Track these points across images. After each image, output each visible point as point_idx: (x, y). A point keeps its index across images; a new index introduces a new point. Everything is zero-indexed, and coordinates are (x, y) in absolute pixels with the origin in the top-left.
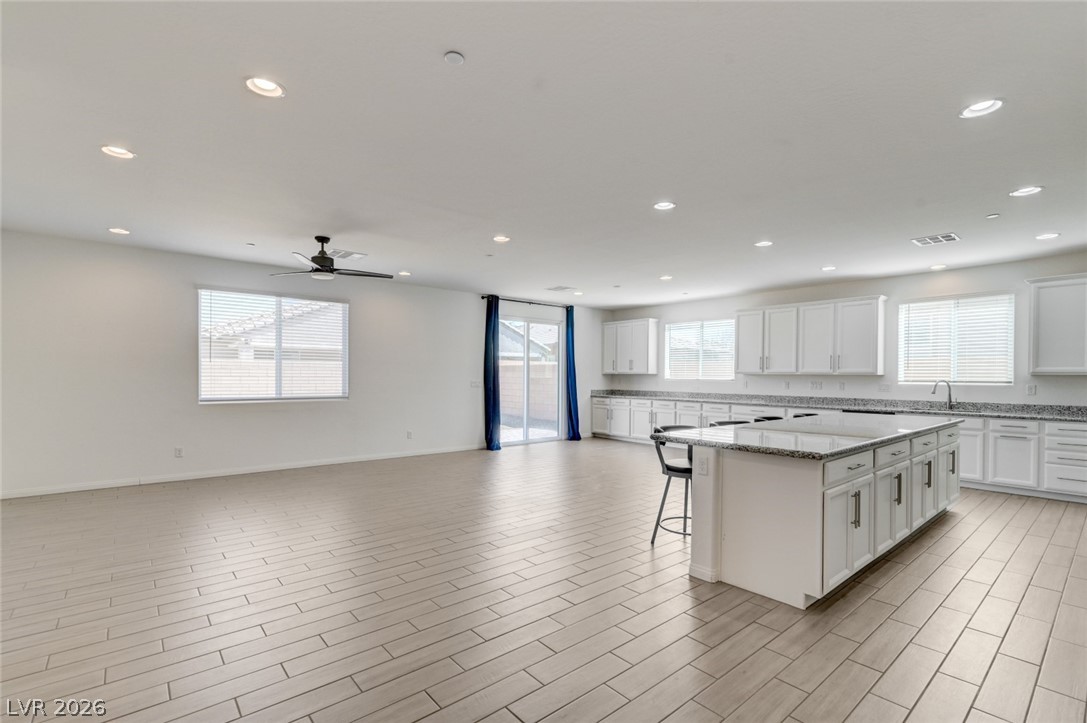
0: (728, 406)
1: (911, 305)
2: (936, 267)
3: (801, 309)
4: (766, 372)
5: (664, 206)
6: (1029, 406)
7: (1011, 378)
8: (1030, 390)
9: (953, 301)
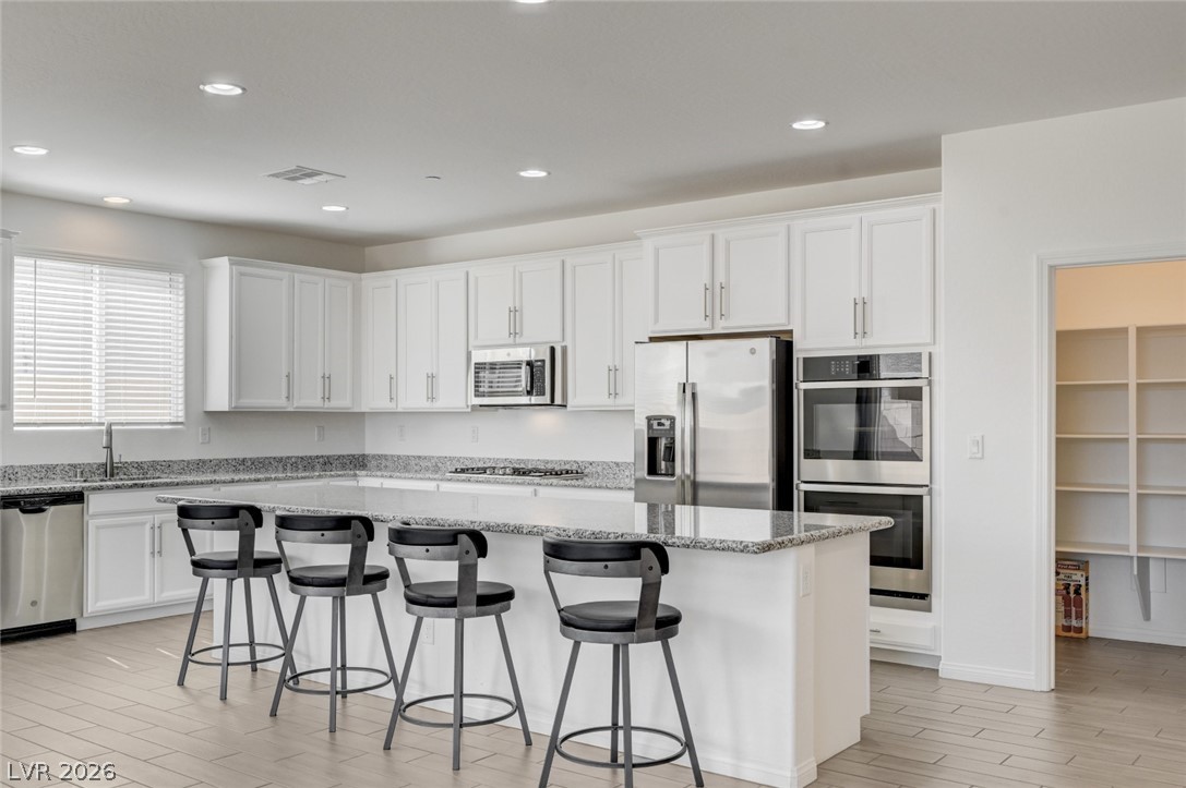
1: (40, 262)
6: (204, 462)
7: (180, 415)
8: (204, 434)
9: (96, 269)
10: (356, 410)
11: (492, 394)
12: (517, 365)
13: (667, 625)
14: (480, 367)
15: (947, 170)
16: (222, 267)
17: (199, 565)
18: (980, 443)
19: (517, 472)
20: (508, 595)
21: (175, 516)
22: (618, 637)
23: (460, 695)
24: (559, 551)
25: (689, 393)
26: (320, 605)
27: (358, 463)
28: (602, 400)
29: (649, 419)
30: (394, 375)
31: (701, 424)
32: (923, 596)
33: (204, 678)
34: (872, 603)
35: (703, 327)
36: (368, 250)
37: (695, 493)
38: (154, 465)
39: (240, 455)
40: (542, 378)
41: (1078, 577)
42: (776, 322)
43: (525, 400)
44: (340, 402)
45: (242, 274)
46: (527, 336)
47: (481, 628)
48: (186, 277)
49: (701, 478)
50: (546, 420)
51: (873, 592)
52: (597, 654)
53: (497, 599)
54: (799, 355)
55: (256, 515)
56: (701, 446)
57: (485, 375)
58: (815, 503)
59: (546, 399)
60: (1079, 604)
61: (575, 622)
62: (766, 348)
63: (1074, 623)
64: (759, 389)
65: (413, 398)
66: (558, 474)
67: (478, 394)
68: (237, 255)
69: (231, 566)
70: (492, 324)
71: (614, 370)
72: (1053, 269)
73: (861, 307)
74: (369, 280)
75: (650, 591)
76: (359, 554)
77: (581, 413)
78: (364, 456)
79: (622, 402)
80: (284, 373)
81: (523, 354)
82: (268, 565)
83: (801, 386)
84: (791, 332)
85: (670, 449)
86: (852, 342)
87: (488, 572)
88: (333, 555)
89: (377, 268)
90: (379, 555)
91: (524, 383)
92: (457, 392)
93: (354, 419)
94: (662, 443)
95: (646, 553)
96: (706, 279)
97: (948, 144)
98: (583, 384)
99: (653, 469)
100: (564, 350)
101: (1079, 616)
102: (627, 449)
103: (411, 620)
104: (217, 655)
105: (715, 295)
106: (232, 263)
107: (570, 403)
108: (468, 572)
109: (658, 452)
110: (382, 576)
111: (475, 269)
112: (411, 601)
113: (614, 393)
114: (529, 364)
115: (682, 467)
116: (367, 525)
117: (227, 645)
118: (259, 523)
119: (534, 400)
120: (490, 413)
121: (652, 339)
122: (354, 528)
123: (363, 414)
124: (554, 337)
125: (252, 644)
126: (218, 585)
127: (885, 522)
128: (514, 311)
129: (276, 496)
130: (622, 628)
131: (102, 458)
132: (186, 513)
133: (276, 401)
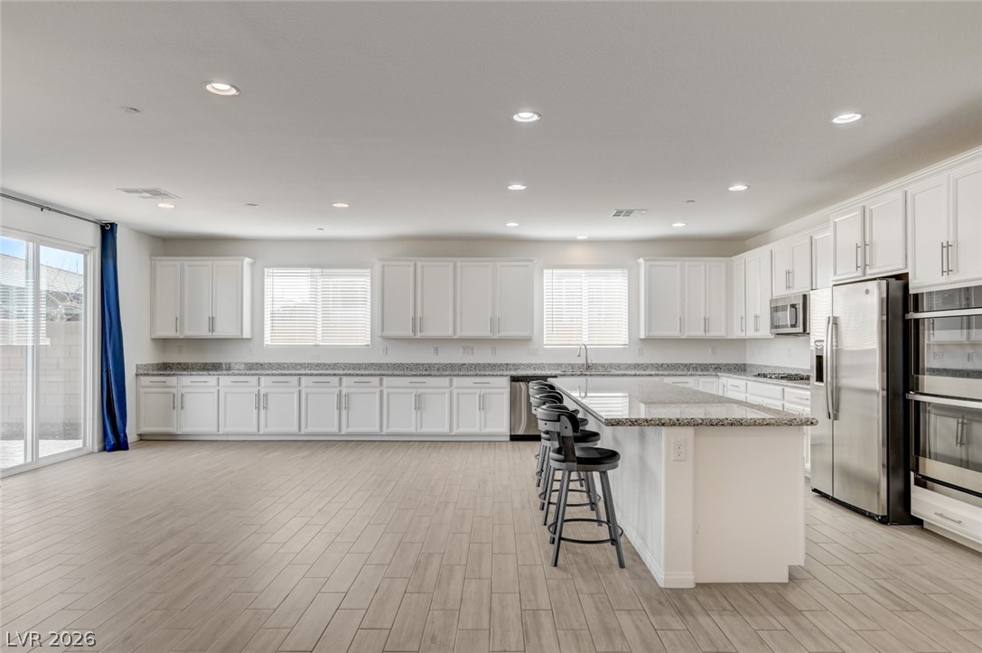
0: (378, 378)
1: (555, 271)
2: (581, 238)
3: (458, 264)
4: (419, 335)
5: (526, 117)
6: (639, 365)
7: (625, 341)
8: (639, 350)
9: (583, 271)
10: (729, 337)
11: (777, 327)
12: (787, 307)
14: (773, 310)
16: (642, 263)
29: (815, 342)
30: (744, 316)
37: (837, 395)
38: (611, 366)
39: (660, 362)
40: (799, 315)
45: (651, 266)
48: (629, 271)
54: (911, 292)
57: (774, 315)
67: (772, 327)
78: (745, 365)
80: (678, 317)
96: (859, 241)
106: (645, 260)
115: (827, 376)
119: (794, 330)
128: (788, 273)
133: (675, 333)
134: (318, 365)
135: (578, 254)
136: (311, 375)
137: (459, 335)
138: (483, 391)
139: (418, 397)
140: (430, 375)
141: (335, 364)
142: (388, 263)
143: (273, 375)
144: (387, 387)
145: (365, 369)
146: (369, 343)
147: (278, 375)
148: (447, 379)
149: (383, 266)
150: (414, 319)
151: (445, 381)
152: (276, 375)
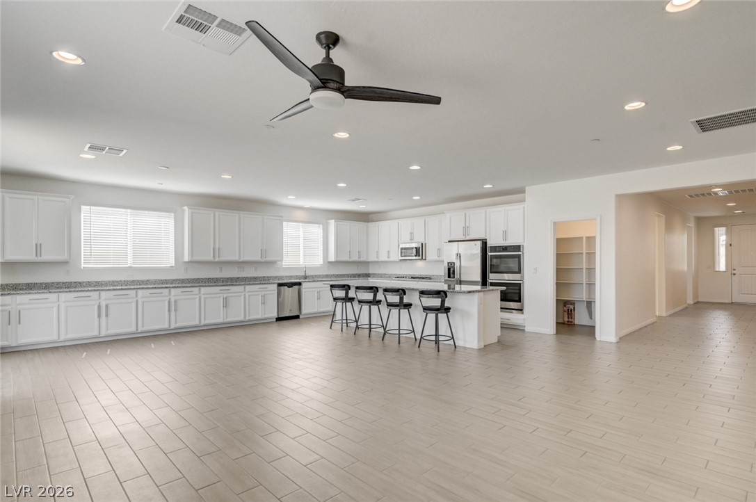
7: (322, 263)
8: (328, 268)
9: (301, 224)
10: (367, 261)
11: (405, 256)
12: (412, 248)
13: (447, 310)
14: (402, 249)
15: (527, 195)
16: (332, 222)
17: (335, 299)
18: (536, 269)
19: (412, 278)
20: (411, 305)
21: (329, 288)
22: (436, 312)
23: (399, 329)
24: (422, 293)
25: (459, 256)
26: (366, 308)
27: (368, 276)
28: (436, 258)
29: (448, 263)
30: (378, 251)
31: (462, 265)
32: (522, 310)
33: (337, 326)
34: (501, 311)
35: (463, 238)
36: (370, 216)
37: (460, 282)
38: (316, 276)
40: (419, 252)
41: (572, 307)
42: (483, 237)
43: (414, 258)
44: (363, 259)
45: (338, 224)
46: (416, 239)
47: (404, 312)
48: (322, 225)
49: (462, 279)
50: (420, 264)
51: (501, 308)
52: (432, 316)
53: (408, 306)
54: (488, 245)
55: (349, 287)
56: (462, 271)
57: (403, 251)
58: (492, 284)
59: (420, 258)
60: (571, 314)
61: (425, 309)
62: (479, 244)
63: (570, 320)
64: (477, 254)
65: (383, 258)
66: (423, 278)
67: (402, 256)
68: (336, 219)
69: (343, 299)
70: (405, 236)
71: (439, 250)
72: (554, 223)
73: (505, 233)
74: (370, 224)
75: (443, 302)
76: (375, 296)
77: (430, 261)
78: (369, 274)
79: (441, 259)
80: (349, 251)
81: (414, 245)
82: (351, 300)
83: (489, 254)
84: (486, 239)
85: (454, 271)
86: (502, 242)
87: (406, 300)
88: (369, 296)
89: (372, 221)
90: (380, 296)
91: (414, 253)
92: (396, 256)
93: (367, 263)
94: (452, 269)
95: (442, 293)
96: (464, 225)
97: (527, 189)
98: (431, 254)
99: (449, 277)
100: (425, 244)
101: (572, 318)
102: (442, 271)
103: (388, 310)
104: (340, 321)
105: (466, 229)
107: (427, 258)
108: (401, 299)
109: (451, 272)
110: (380, 301)
111: (401, 221)
112: (388, 305)
113: (439, 256)
114: (416, 248)
115: (457, 276)
116: (377, 288)
117: (342, 320)
118: (350, 289)
119: (417, 258)
120: (405, 262)
121: (449, 241)
122: (374, 290)
123: (369, 262)
124: (422, 241)
125: (347, 319)
126: (339, 304)
127: (504, 288)
128: (411, 233)
129: (353, 283)
130: (437, 310)
131: (303, 274)
132: (332, 286)
133: (347, 259)
134: (133, 281)
135: (300, 215)
136: (147, 288)
137: (242, 259)
138: (263, 293)
139: (226, 299)
140: (233, 285)
141: (148, 280)
142: (195, 211)
143: (114, 290)
144: (204, 294)
145: (172, 283)
146: (173, 265)
147: (119, 289)
148: (243, 287)
149: (192, 213)
150: (214, 249)
151: (240, 288)
152: (116, 290)
